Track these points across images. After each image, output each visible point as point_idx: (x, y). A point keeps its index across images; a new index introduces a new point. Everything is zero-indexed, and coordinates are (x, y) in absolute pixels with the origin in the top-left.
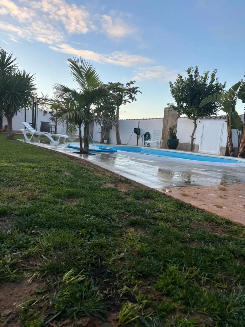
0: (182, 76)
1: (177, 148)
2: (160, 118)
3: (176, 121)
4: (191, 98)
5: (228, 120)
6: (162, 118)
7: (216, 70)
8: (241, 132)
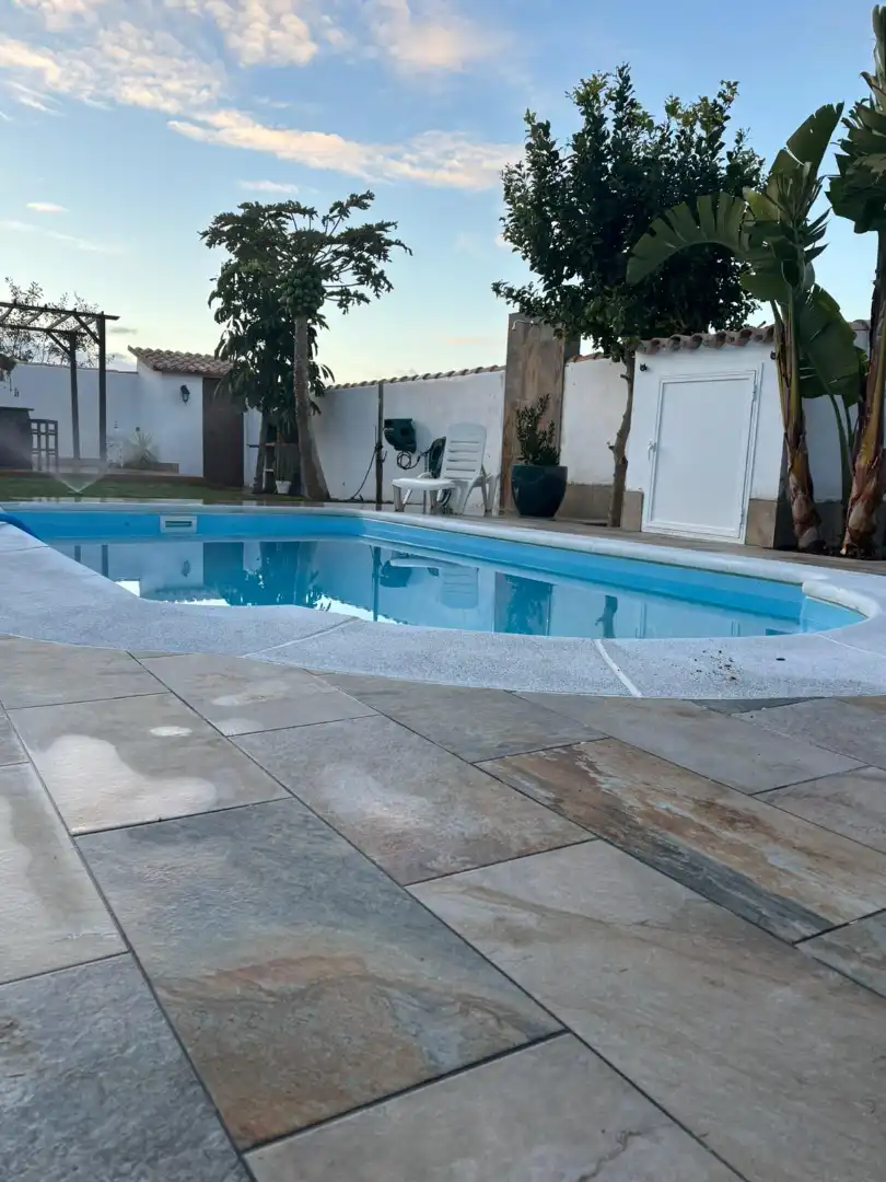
0: (548, 124)
1: (561, 508)
2: (493, 369)
3: (560, 376)
4: (598, 242)
5: (783, 349)
6: (502, 368)
7: (729, 86)
8: (854, 410)
